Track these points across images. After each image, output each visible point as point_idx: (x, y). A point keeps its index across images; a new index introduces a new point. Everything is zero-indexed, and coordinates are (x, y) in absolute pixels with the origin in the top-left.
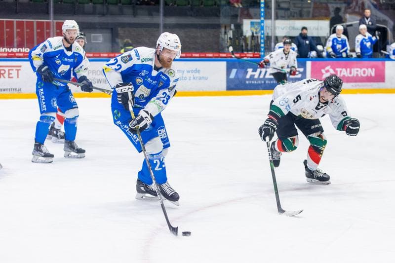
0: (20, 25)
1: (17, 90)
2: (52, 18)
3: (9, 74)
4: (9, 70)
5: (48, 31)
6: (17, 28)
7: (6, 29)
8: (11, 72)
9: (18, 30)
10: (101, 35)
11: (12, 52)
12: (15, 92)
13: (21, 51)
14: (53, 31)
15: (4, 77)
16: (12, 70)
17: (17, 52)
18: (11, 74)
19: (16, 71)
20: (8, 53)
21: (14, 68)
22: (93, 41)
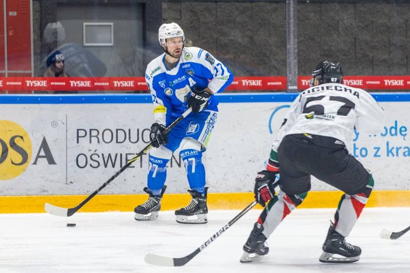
10: (112, 24)
22: (86, 42)
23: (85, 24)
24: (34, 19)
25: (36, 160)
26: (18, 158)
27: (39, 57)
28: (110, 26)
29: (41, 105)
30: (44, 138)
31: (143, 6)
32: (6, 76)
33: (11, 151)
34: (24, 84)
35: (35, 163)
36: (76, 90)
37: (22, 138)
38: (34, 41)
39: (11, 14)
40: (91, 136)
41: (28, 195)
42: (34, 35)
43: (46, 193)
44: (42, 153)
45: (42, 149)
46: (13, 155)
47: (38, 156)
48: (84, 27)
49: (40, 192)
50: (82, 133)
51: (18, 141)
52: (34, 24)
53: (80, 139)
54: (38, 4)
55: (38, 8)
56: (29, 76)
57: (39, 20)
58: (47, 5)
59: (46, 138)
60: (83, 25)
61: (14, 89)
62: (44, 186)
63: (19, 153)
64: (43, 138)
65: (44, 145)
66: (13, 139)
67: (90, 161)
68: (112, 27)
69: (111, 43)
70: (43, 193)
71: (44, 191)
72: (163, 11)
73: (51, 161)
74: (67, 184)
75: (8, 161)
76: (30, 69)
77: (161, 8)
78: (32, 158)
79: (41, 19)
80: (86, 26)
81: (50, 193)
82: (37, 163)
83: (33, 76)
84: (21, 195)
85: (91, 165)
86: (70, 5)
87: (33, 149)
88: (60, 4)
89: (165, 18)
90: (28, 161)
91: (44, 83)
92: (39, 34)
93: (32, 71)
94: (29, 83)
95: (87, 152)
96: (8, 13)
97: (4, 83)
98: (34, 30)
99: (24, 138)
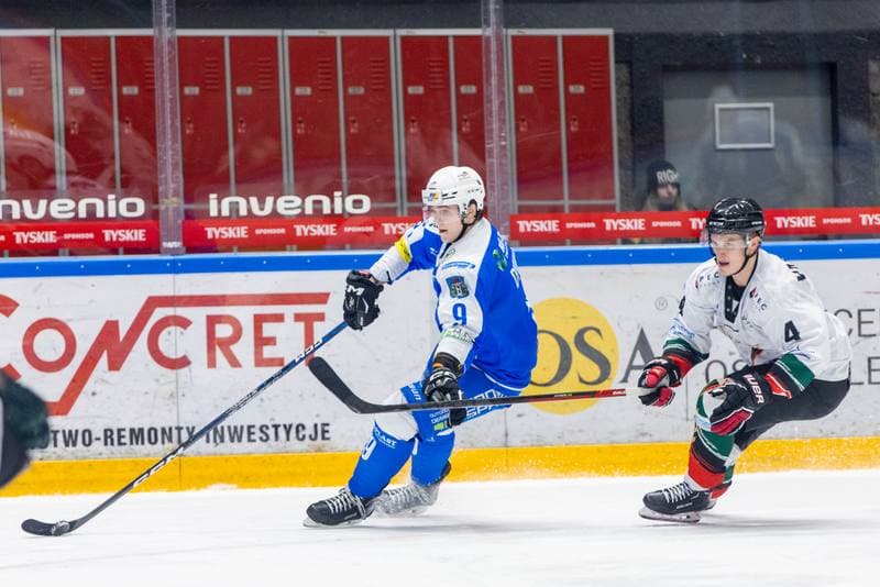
0: (310, 59)
1: (309, 431)
2: (493, 18)
3: (261, 341)
4: (259, 320)
5: (470, 89)
6: (296, 80)
7: (234, 85)
8: (269, 329)
9: (304, 91)
10: (770, 105)
11: (275, 218)
12: (294, 444)
13: (326, 210)
14: (501, 92)
15: (234, 363)
16: (279, 318)
17: (303, 218)
18: (271, 341)
19: (301, 326)
20: (251, 220)
21: (289, 311)
22: (722, 143)
23: (718, 106)
24: (618, 100)
25: (627, 374)
26: (592, 371)
27: (629, 172)
28: (768, 109)
29: (633, 266)
30: (642, 331)
31: (830, 69)
32: (567, 211)
33: (577, 356)
34: (601, 226)
35: (625, 380)
37: (598, 331)
38: (620, 141)
39: (572, 89)
41: (612, 442)
42: (619, 132)
43: (647, 439)
44: (639, 361)
45: (638, 352)
46: (581, 364)
47: (631, 367)
48: (717, 112)
49: (637, 437)
51: (590, 338)
52: (618, 108)
54: (625, 69)
55: (626, 78)
56: (609, 211)
57: (628, 101)
58: (643, 70)
59: (646, 331)
60: (714, 108)
62: (642, 424)
63: (594, 360)
64: (639, 331)
65: (643, 345)
66: (581, 333)
68: (772, 112)
69: (769, 141)
70: (641, 439)
71: (643, 434)
72: (870, 77)
74: (687, 419)
75: (571, 376)
76: (613, 197)
77: (867, 70)
78: (618, 371)
79: (632, 98)
80: (721, 110)
81: (656, 437)
82: (629, 379)
83: (618, 210)
84: (599, 442)
87: (621, 353)
88: (668, 69)
89: (875, 92)
90: (611, 375)
91: (639, 224)
92: (629, 127)
93: (617, 201)
94: (609, 224)
95: (728, 356)
96: (566, 89)
97: (561, 226)
98: (619, 121)
99: (603, 333)
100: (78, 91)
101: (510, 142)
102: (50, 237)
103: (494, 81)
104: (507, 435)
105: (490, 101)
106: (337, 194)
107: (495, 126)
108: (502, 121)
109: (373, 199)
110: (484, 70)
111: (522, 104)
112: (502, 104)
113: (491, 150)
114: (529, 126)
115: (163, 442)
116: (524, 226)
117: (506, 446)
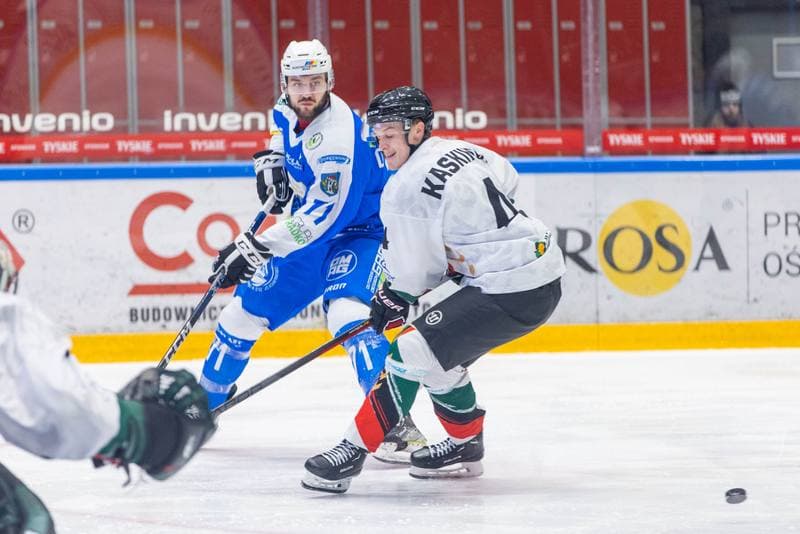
5: (569, 25)
9: (432, 25)
14: (596, 27)
22: (779, 69)
23: (776, 41)
24: (693, 34)
25: (699, 264)
26: (670, 260)
27: (700, 96)
29: (704, 174)
30: (711, 229)
32: (649, 127)
33: (657, 248)
34: (677, 140)
35: (697, 268)
36: (762, 149)
38: (694, 71)
39: (655, 26)
40: (787, 224)
41: (685, 320)
42: (693, 61)
43: (714, 318)
44: (709, 252)
45: (708, 246)
46: (661, 256)
47: (702, 258)
48: (775, 46)
49: (706, 316)
50: (772, 220)
51: (668, 234)
52: (693, 43)
53: (768, 229)
54: (698, 10)
55: (699, 16)
56: (685, 128)
57: (701, 36)
59: (715, 229)
60: (771, 43)
61: (661, 149)
62: (711, 306)
63: (671, 252)
64: (709, 228)
65: (711, 238)
66: (660, 229)
67: (786, 265)
70: (709, 318)
71: (712, 314)
73: (723, 264)
74: (748, 302)
75: (652, 265)
76: (686, 114)
78: (691, 261)
79: (704, 34)
80: (779, 45)
81: (722, 316)
82: (700, 268)
83: (692, 126)
84: (674, 320)
85: (788, 272)
86: (751, 9)
87: (693, 246)
88: (735, 10)
90: (685, 264)
91: (708, 139)
92: (702, 58)
93: (690, 119)
94: (685, 138)
95: (782, 250)
96: (649, 25)
97: (645, 139)
98: (693, 53)
99: (679, 229)
100: (244, 24)
101: (603, 70)
102: (220, 145)
103: (590, 18)
104: (597, 313)
105: (586, 35)
106: (459, 111)
107: (591, 55)
108: (596, 51)
109: (489, 116)
110: (582, 9)
111: (613, 38)
112: (596, 39)
113: (587, 76)
114: (619, 57)
115: (312, 316)
116: (614, 139)
117: (597, 322)
